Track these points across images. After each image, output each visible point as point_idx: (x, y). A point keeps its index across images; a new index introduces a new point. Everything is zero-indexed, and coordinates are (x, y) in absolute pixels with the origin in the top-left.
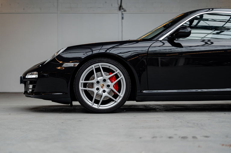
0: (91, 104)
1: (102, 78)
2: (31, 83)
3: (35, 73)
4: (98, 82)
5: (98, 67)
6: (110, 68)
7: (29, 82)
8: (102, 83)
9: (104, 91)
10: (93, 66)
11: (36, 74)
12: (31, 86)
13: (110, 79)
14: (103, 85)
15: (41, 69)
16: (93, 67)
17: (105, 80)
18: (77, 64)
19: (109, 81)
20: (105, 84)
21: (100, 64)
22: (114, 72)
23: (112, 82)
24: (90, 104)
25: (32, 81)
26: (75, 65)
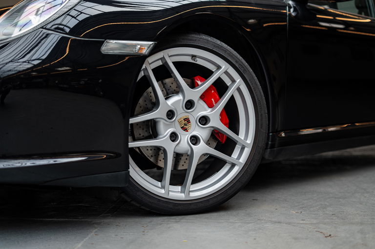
9: (195, 140)
24: (161, 192)
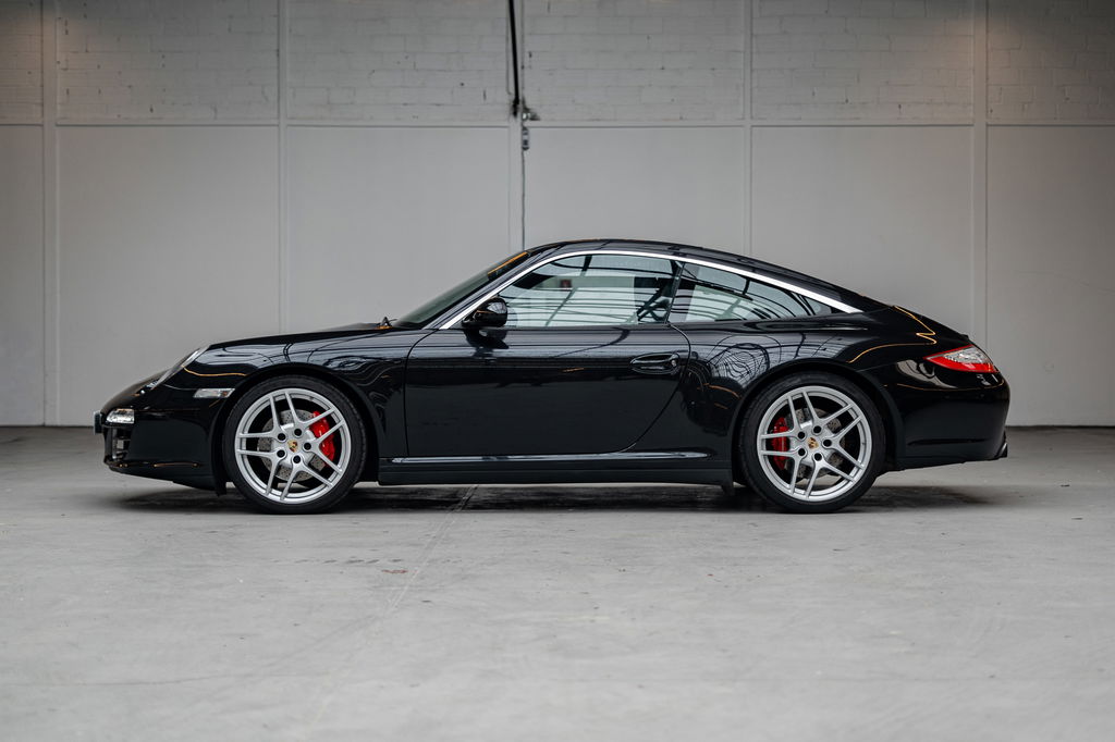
0: (264, 491)
1: (291, 425)
2: (119, 435)
3: (128, 410)
4: (282, 437)
5: (283, 398)
6: (314, 401)
7: (115, 432)
8: (291, 438)
10: (270, 396)
11: (128, 415)
12: (120, 444)
13: (312, 428)
14: (296, 444)
15: (143, 401)
16: (270, 398)
17: (298, 432)
18: (230, 391)
19: (309, 432)
20: (301, 442)
21: (287, 391)
22: (324, 411)
23: (317, 436)
25: (123, 430)
26: (224, 393)
